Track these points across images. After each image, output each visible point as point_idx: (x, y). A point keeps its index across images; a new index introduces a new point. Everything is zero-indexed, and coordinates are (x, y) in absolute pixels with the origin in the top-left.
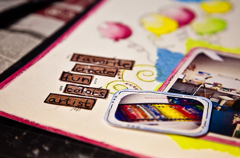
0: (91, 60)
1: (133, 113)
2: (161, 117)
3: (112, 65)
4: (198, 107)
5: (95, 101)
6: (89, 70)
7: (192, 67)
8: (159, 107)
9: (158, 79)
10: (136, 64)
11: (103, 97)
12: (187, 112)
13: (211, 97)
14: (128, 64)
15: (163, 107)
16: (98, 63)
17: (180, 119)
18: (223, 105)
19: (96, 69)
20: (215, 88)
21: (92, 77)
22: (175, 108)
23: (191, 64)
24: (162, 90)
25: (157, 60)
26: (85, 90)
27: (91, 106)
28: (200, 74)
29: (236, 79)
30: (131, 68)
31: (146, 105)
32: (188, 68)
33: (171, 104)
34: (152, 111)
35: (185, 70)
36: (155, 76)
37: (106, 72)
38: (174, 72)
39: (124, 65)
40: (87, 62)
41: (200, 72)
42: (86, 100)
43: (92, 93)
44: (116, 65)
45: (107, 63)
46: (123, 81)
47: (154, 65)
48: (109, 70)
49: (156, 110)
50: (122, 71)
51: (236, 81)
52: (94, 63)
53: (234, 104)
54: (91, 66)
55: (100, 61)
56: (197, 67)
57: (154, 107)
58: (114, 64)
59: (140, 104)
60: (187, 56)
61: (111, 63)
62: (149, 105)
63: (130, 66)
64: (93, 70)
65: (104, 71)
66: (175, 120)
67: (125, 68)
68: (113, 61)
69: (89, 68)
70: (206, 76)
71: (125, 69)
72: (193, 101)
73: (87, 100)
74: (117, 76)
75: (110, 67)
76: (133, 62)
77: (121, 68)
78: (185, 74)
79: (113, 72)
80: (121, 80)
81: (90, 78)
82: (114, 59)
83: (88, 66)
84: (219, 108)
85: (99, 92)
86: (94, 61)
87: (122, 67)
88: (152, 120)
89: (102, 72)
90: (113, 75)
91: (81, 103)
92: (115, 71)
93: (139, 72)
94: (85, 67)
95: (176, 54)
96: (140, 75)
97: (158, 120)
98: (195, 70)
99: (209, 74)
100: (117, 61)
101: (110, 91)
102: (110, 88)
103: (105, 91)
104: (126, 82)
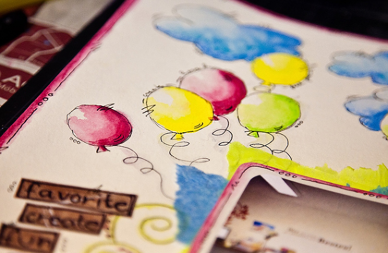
0: (55, 194)
3: (94, 204)
6: (51, 219)
7: (241, 211)
9: (181, 237)
10: (139, 202)
14: (125, 204)
16: (68, 201)
19: (64, 215)
21: (56, 235)
23: (239, 203)
25: (178, 193)
28: (256, 227)
30: (129, 213)
32: (234, 213)
35: (229, 218)
36: (175, 230)
37: (83, 223)
38: (209, 222)
39: (117, 205)
40: (47, 198)
41: (257, 224)
44: (103, 206)
45: (85, 200)
46: (115, 243)
47: (171, 203)
48: (88, 218)
50: (112, 218)
52: (60, 201)
54: (55, 209)
55: (72, 198)
56: (250, 210)
58: (99, 202)
60: (232, 184)
61: (93, 200)
63: (126, 207)
64: (58, 219)
65: (81, 219)
68: (97, 197)
69: (51, 212)
71: (118, 214)
74: (104, 233)
75: (90, 210)
76: (133, 197)
77: (111, 213)
78: (229, 226)
79: (96, 223)
80: (112, 240)
81: (51, 237)
82: (97, 191)
83: (48, 208)
86: (61, 197)
87: (113, 210)
89: (76, 223)
90: (96, 229)
92: (99, 219)
93: (144, 222)
94: (44, 212)
95: (212, 177)
96: (148, 227)
98: (247, 216)
100: (104, 196)
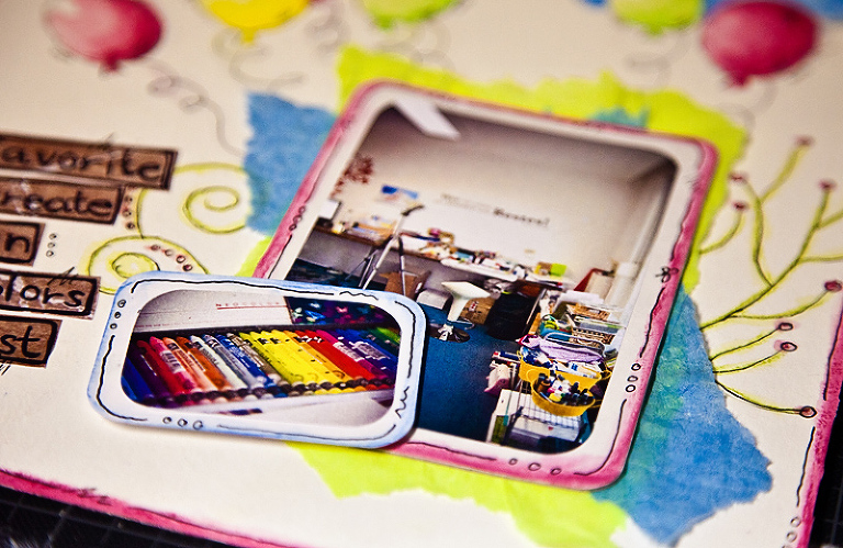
0: (31, 156)
1: (181, 369)
2: (270, 381)
3: (102, 171)
4: (382, 334)
5: (55, 326)
6: (27, 201)
7: (361, 169)
8: (263, 342)
9: (255, 222)
10: (181, 162)
11: (81, 309)
12: (350, 354)
13: (422, 290)
14: (156, 167)
15: (275, 341)
16: (55, 167)
17: (326, 386)
18: (460, 318)
19: (49, 192)
20: (434, 251)
21: (38, 228)
22: (313, 344)
23: (357, 155)
24: (268, 268)
25: (251, 143)
26: (19, 285)
27: (43, 352)
28: (387, 195)
29: (498, 212)
30: (165, 185)
31: (220, 334)
32: (347, 173)
33: (298, 329)
34: (239, 359)
35: (340, 183)
36: (246, 209)
37: (83, 206)
38: (305, 192)
39: (141, 171)
40: (17, 164)
41: (387, 190)
42: (25, 325)
43: (41, 298)
44: (117, 174)
45: (86, 164)
46: (143, 237)
47: (238, 161)
48: (92, 195)
49: (253, 355)
50: (134, 194)
51: (499, 219)
52: (40, 167)
53: (491, 311)
54: (33, 182)
55: (61, 160)
56: (376, 168)
57: (247, 341)
58: (110, 166)
59: (200, 333)
60: (345, 121)
61: (99, 162)
62: (229, 335)
63: (160, 173)
64: (40, 200)
65: (79, 199)
66: (313, 388)
67: (148, 185)
68: (106, 157)
69: (26, 188)
70: (403, 202)
71: (145, 187)
72: (365, 311)
73: (30, 328)
74: (121, 220)
75: (95, 182)
76: (171, 155)
77: (133, 186)
78: (339, 197)
79: (108, 204)
80: (135, 232)
81: (30, 233)
82: (106, 147)
83: (20, 180)
84: (448, 329)
85: (65, 290)
86: (43, 161)
87: (136, 179)
88: (243, 393)
89: (71, 205)
90: (107, 214)
91: (8, 340)
92: (112, 196)
93: (191, 197)
94: (13, 188)
95: (309, 111)
96: (198, 206)
97: (258, 393)
98: (370, 178)
99: (414, 195)
100: (118, 155)
101: (103, 284)
102: (100, 270)
103: (84, 283)
104: (153, 242)
